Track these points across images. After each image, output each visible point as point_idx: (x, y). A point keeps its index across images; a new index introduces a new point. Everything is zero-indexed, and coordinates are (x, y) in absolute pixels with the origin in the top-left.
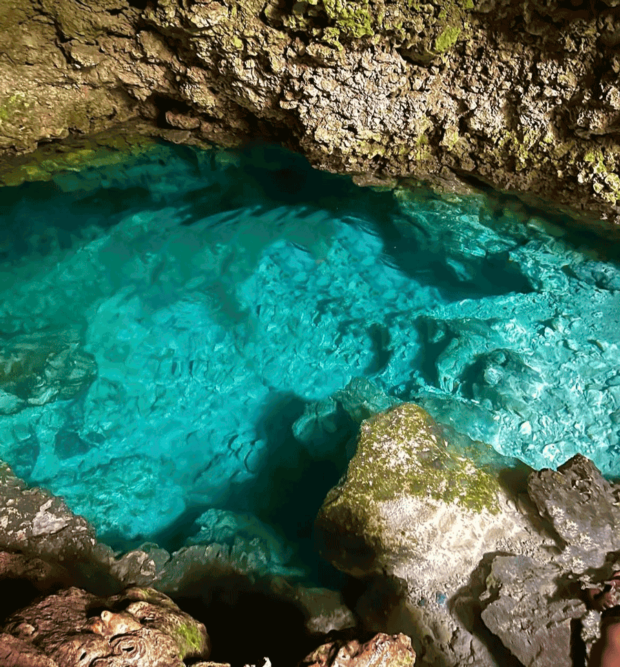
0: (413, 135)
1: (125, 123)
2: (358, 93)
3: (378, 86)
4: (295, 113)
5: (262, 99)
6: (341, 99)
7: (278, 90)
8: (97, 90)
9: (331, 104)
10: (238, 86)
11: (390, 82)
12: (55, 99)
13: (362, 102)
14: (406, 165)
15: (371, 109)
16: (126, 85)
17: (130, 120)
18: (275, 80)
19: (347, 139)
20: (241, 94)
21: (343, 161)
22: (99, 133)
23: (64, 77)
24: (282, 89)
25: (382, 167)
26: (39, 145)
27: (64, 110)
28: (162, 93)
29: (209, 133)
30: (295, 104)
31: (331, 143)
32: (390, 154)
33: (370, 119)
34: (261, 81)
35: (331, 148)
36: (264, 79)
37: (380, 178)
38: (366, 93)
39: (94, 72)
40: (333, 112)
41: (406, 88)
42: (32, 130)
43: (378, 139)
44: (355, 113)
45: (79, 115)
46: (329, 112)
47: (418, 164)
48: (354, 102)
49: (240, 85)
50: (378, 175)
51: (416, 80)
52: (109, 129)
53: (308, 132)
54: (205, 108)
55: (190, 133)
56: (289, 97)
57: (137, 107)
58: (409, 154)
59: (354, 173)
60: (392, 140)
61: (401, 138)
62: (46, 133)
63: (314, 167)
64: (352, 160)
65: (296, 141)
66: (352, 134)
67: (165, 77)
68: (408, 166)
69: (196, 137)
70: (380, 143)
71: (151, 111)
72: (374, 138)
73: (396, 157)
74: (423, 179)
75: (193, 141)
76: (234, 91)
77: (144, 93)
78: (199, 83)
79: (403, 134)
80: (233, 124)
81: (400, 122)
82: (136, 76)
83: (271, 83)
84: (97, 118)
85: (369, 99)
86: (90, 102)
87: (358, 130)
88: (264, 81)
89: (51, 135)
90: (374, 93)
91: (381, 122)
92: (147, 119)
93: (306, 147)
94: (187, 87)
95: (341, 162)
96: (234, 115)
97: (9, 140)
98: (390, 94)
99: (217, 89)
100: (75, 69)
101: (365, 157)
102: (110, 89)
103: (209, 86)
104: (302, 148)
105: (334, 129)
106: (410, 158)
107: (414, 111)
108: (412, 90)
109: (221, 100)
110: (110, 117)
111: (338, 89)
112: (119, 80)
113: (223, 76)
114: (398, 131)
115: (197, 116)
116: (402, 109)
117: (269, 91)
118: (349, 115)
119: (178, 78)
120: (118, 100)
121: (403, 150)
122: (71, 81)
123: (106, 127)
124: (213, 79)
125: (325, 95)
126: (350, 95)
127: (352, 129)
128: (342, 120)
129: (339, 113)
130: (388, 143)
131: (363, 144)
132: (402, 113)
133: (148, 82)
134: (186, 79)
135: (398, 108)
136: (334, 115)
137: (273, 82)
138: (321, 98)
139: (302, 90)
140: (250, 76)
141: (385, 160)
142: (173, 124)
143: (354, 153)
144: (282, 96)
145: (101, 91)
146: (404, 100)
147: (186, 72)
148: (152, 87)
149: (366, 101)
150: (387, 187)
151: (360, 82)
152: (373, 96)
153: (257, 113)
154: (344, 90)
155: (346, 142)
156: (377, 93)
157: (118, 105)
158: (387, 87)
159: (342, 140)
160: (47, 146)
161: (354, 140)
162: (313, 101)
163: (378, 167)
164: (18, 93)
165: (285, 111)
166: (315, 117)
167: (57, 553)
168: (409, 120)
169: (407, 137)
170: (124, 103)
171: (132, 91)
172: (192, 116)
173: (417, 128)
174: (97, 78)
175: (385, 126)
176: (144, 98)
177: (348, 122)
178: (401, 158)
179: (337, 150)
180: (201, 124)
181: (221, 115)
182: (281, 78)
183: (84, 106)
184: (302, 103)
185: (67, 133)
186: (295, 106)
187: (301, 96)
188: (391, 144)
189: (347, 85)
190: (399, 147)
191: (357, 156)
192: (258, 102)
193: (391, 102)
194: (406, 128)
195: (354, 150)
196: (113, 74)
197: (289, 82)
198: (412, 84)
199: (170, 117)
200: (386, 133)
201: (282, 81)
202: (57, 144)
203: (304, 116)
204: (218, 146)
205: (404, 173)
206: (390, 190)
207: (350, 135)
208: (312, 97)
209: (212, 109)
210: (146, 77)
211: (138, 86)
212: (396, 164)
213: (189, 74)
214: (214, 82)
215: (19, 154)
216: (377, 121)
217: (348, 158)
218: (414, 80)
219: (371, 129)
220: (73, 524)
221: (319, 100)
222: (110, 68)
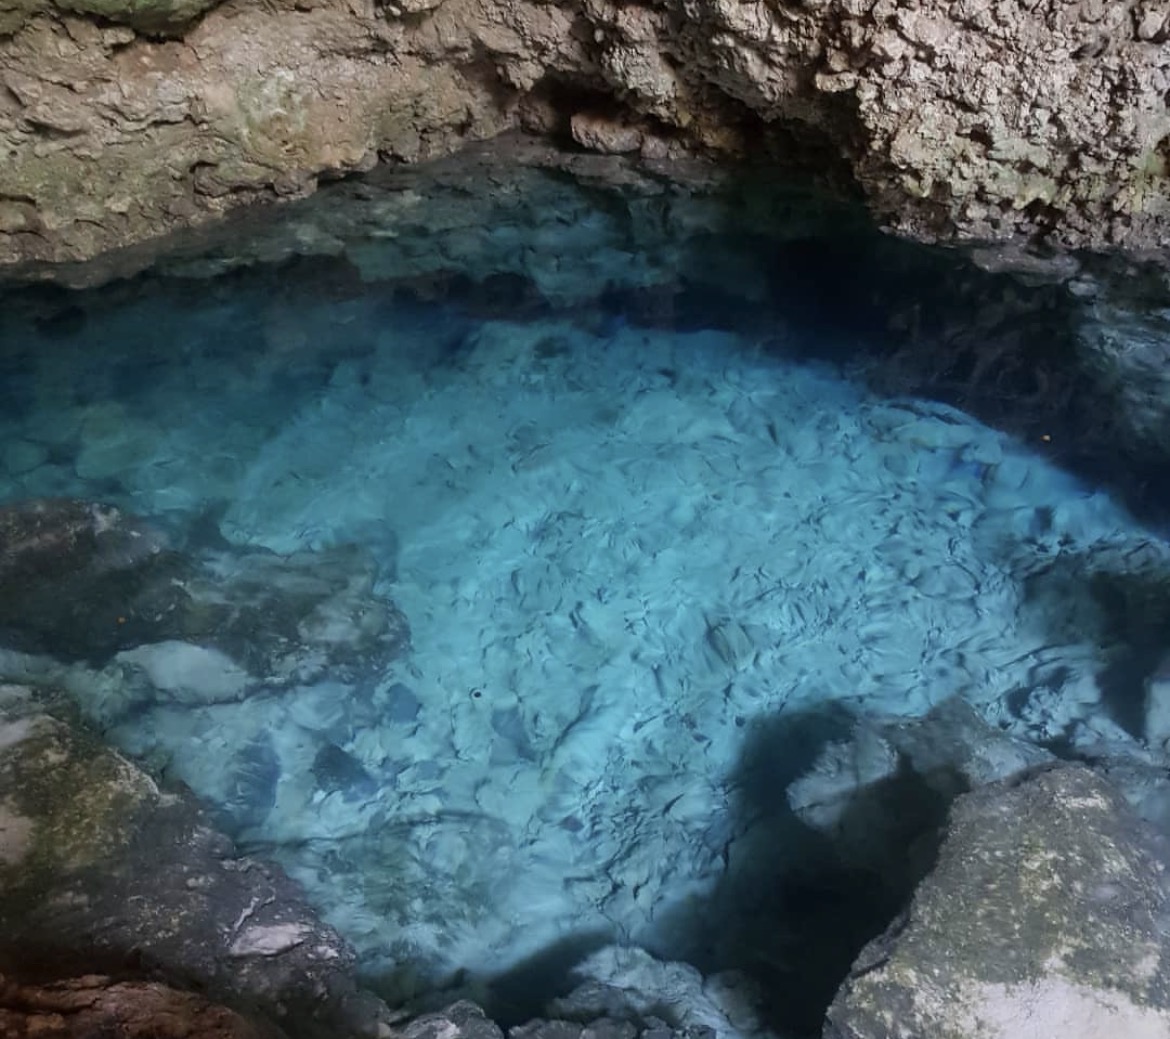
0: (1128, 151)
1: (489, 142)
2: (1003, 48)
3: (1052, 27)
4: (847, 101)
5: (776, 74)
6: (960, 64)
7: (813, 50)
8: (436, 69)
9: (935, 77)
10: (724, 46)
11: (1083, 20)
12: (351, 86)
13: (1011, 69)
14: (1105, 226)
15: (1032, 84)
16: (493, 55)
17: (500, 135)
18: (808, 27)
19: (966, 159)
20: (731, 64)
21: (954, 213)
22: (439, 161)
23: (369, 37)
24: (824, 45)
25: (1047, 229)
26: (321, 184)
27: (369, 111)
28: (565, 72)
29: (659, 160)
30: (849, 79)
31: (929, 170)
32: (1067, 196)
33: (1025, 111)
34: (776, 31)
35: (928, 180)
36: (783, 22)
37: (1038, 255)
38: (1022, 46)
39: (428, 26)
40: (939, 95)
41: (1122, 34)
42: (305, 150)
43: (1041, 160)
44: (992, 97)
45: (399, 121)
46: (929, 96)
47: (1136, 224)
48: (991, 68)
49: (730, 42)
50: (1034, 249)
51: (1149, 14)
52: (458, 152)
53: (877, 145)
54: (653, 101)
55: (620, 158)
56: (837, 64)
57: (515, 108)
58: (1114, 197)
59: (978, 243)
60: (1075, 162)
61: (1099, 159)
62: (333, 157)
63: (884, 229)
64: (975, 212)
65: (848, 167)
66: (979, 147)
67: (572, 34)
68: (1110, 228)
69: (633, 168)
70: (1044, 172)
71: (542, 115)
72: (1033, 159)
73: (1081, 204)
74: (1144, 258)
75: (625, 176)
76: (716, 58)
77: (527, 74)
78: (641, 43)
79: (1104, 148)
80: (711, 139)
81: (1100, 119)
82: (512, 33)
83: (798, 33)
84: (435, 130)
85: (1028, 61)
86: (420, 95)
87: (996, 137)
88: (782, 28)
89: (343, 164)
90: (1041, 45)
91: (1054, 120)
92: (534, 133)
93: (868, 183)
94: (616, 54)
95: (947, 218)
96: (715, 119)
97: (262, 171)
98: (1081, 49)
99: (680, 58)
100: (390, 19)
101: (1006, 204)
102: (459, 66)
103: (663, 50)
104: (860, 184)
105: (938, 135)
106: (1116, 206)
107: (1137, 90)
108: (1137, 38)
109: (686, 83)
110: (462, 128)
111: (954, 39)
112: (478, 44)
113: (693, 23)
114: (1091, 141)
115: (635, 124)
116: (1108, 85)
117: (793, 55)
118: (974, 100)
119: (599, 35)
120: (478, 91)
121: (1099, 190)
122: (382, 46)
123: (453, 150)
124: (672, 33)
125: (922, 54)
126: (982, 54)
127: (981, 136)
128: (959, 113)
129: (951, 98)
130: (1065, 170)
131: (1004, 172)
132: (1105, 96)
133: (537, 46)
134: (617, 36)
135: (1098, 84)
136: (939, 102)
137: (803, 30)
138: (913, 62)
139: (867, 45)
140: (753, 20)
141: (1053, 213)
142: (586, 142)
143: (981, 196)
144: (821, 64)
145: (444, 68)
146: (1113, 62)
147: (616, 19)
148: (545, 59)
149: (1021, 66)
150: (1053, 276)
151: (1010, 19)
152: (1039, 53)
153: (765, 110)
154: (969, 41)
155: (964, 167)
156: (1048, 47)
157: (477, 101)
158: (1074, 31)
159: (953, 162)
160: (337, 186)
161: (984, 162)
162: (891, 70)
163: (1034, 230)
164: (281, 72)
165: (826, 94)
166: (894, 107)
167: (273, 996)
168: (1122, 114)
169: (1114, 155)
170: (488, 97)
171: (504, 68)
172: (626, 124)
173: (1142, 134)
174: (435, 39)
175: (1061, 127)
176: (529, 84)
177: (972, 119)
178: (1093, 208)
179: (941, 186)
180: (642, 142)
181: (685, 120)
182: (824, 19)
183: (408, 101)
184: (867, 75)
185: (374, 160)
186: (850, 85)
187: (866, 60)
188: (1073, 174)
189: (976, 28)
190: (1090, 179)
191: (988, 203)
192: (768, 80)
193: (1082, 68)
194: (1112, 132)
195: (982, 188)
196: (467, 28)
197: (839, 29)
198: (1136, 24)
199: (579, 126)
200: (1063, 144)
201: (824, 28)
202: (356, 183)
203: (870, 108)
204: (675, 187)
205: (1097, 243)
206: (1061, 281)
207: (973, 149)
208: (890, 60)
209: (667, 104)
210: (532, 34)
211: (516, 56)
212: (1081, 223)
213: (622, 23)
214: (676, 42)
215: (281, 200)
216: (1043, 115)
217: (964, 207)
218: (1142, 12)
219: (1028, 135)
220: (313, 940)
221: (905, 69)
222: (460, 16)
